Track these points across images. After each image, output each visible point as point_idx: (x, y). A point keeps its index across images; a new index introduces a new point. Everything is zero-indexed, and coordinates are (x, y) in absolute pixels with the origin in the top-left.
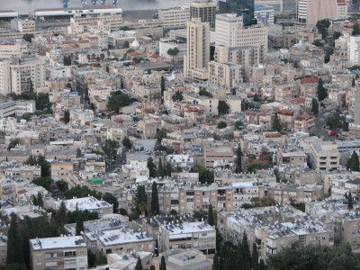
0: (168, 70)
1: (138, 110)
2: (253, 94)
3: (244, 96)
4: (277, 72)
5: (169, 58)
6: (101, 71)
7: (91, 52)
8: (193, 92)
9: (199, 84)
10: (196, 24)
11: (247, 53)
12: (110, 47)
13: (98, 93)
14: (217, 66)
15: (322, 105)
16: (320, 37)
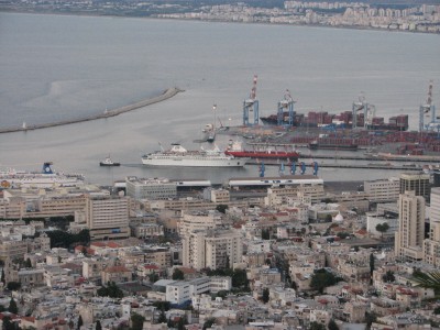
0: (378, 248)
1: (345, 291)
5: (378, 234)
6: (303, 246)
7: (291, 226)
8: (406, 273)
9: (412, 264)
10: (409, 197)
12: (311, 220)
13: (300, 270)
14: (432, 244)
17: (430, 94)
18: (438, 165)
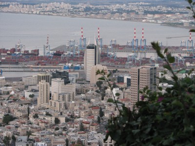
0: (30, 104)
1: (18, 123)
2: (70, 114)
3: (66, 115)
4: (80, 104)
5: (30, 99)
8: (43, 114)
9: (45, 110)
10: (43, 83)
11: (67, 96)
12: (1, 94)
14: (53, 102)
15: (102, 119)
16: (98, 89)
17: (48, 40)
18: (52, 70)
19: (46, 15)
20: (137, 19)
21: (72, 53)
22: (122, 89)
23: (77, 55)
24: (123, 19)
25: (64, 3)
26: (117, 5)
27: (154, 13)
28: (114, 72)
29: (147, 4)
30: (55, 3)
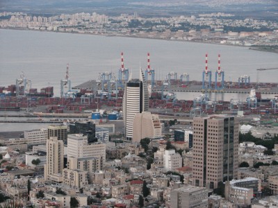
0: (33, 175)
2: (96, 192)
3: (89, 194)
4: (113, 176)
5: (33, 166)
8: (51, 192)
9: (56, 186)
10: (54, 141)
11: (91, 162)
14: (69, 172)
15: (146, 200)
16: (143, 151)
17: (67, 72)
18: (73, 119)
19: (67, 32)
20: (211, 39)
21: (105, 93)
22: (180, 152)
23: (114, 96)
24: (190, 39)
25: (98, 13)
26: (182, 17)
27: (239, 30)
28: (172, 123)
29: (229, 15)
30: (83, 13)
